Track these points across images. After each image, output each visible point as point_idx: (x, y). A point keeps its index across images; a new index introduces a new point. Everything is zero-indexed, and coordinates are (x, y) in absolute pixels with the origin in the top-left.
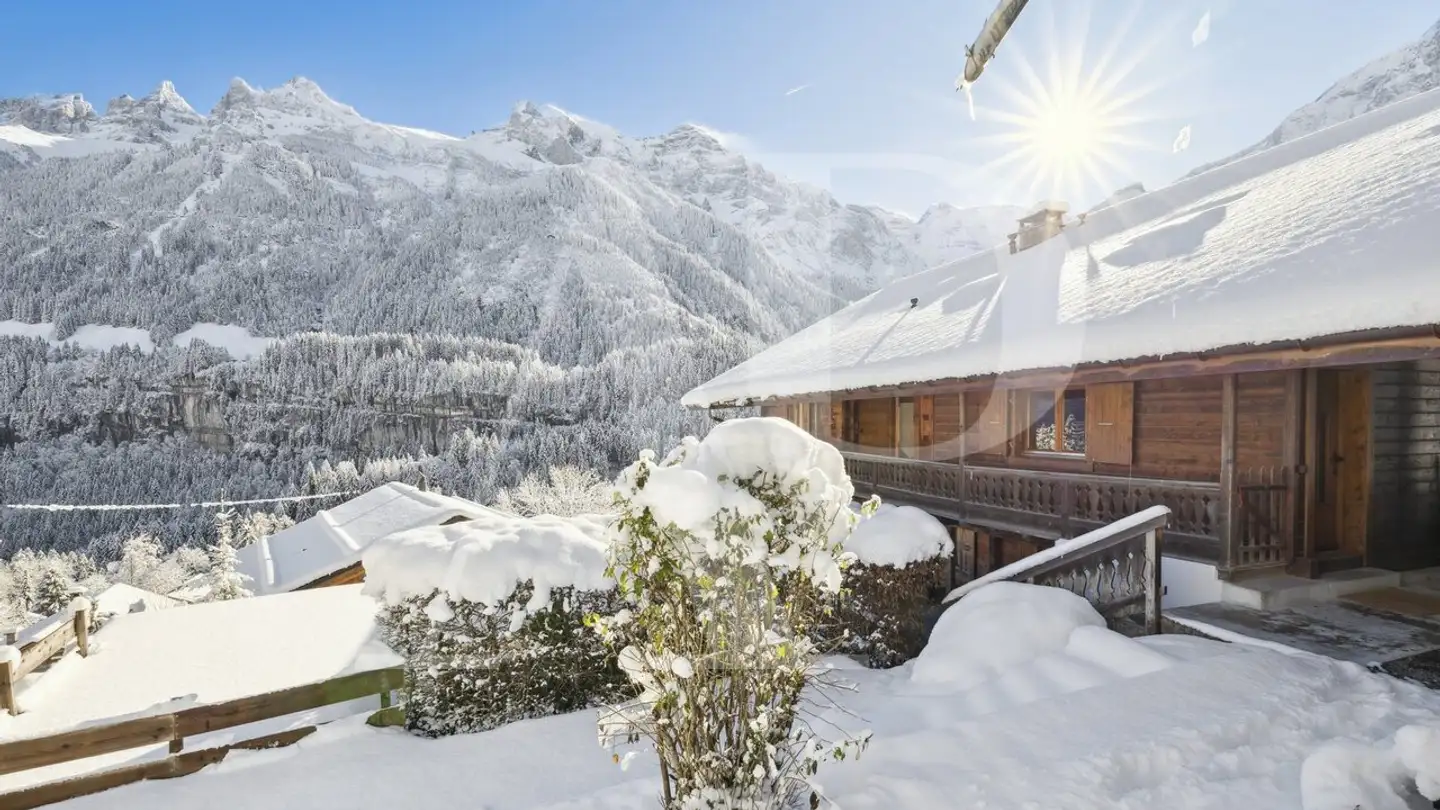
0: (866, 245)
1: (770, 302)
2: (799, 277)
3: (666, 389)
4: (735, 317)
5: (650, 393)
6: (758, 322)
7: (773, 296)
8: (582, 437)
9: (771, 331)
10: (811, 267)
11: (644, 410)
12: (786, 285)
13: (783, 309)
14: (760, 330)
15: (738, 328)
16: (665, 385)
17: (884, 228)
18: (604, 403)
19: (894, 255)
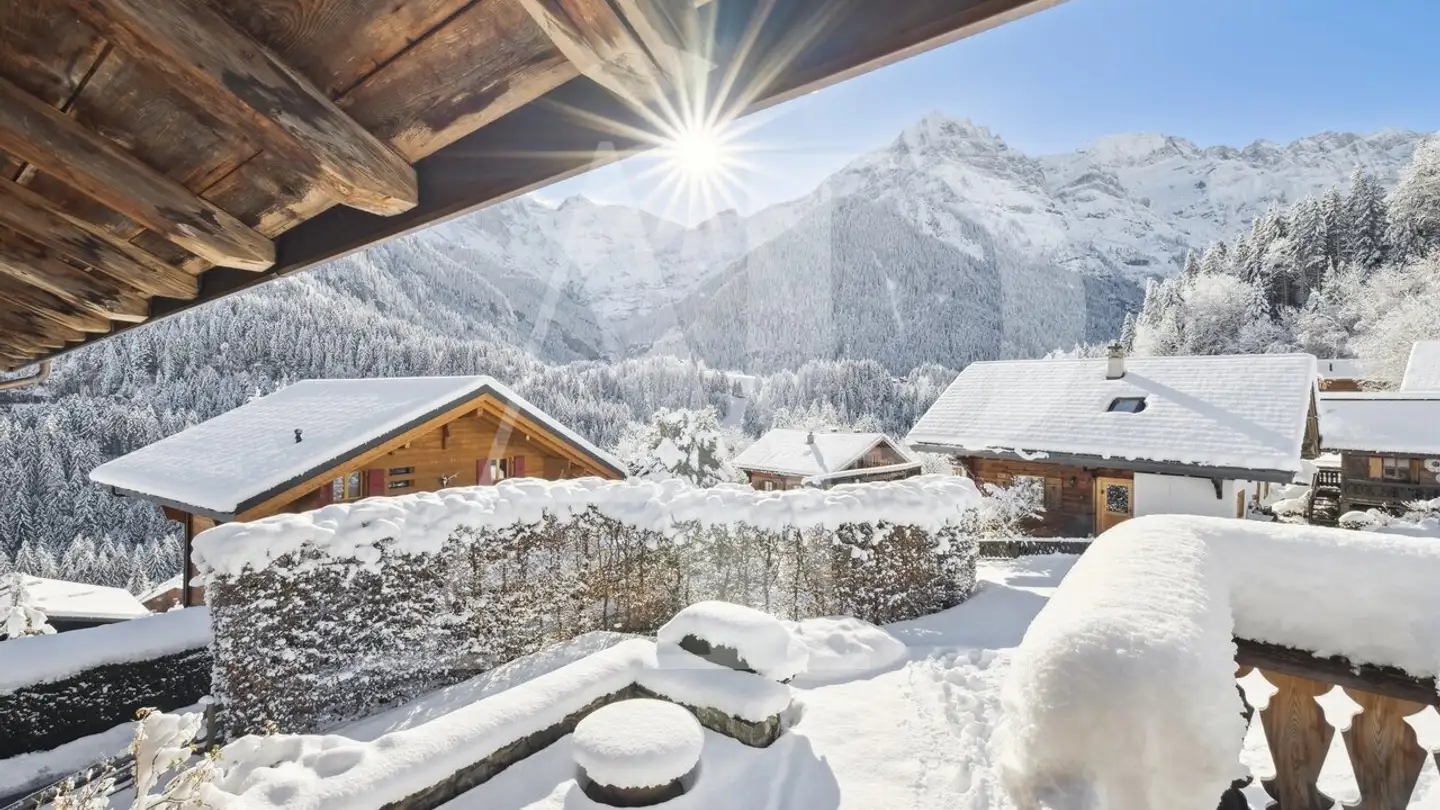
0: (504, 223)
1: (389, 266)
2: (427, 245)
3: (221, 358)
4: (341, 280)
5: (193, 362)
6: (372, 289)
7: (394, 261)
8: (50, 423)
9: (389, 299)
10: (442, 236)
11: (180, 385)
12: (410, 250)
13: (406, 277)
14: (375, 297)
15: (345, 292)
16: (220, 354)
17: (523, 209)
18: (110, 373)
19: (532, 237)
